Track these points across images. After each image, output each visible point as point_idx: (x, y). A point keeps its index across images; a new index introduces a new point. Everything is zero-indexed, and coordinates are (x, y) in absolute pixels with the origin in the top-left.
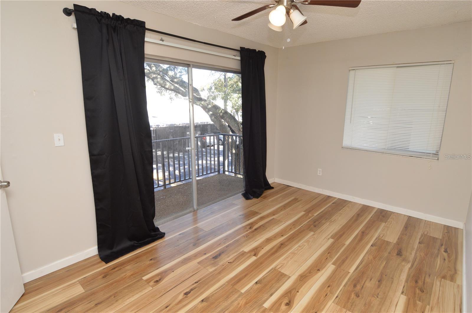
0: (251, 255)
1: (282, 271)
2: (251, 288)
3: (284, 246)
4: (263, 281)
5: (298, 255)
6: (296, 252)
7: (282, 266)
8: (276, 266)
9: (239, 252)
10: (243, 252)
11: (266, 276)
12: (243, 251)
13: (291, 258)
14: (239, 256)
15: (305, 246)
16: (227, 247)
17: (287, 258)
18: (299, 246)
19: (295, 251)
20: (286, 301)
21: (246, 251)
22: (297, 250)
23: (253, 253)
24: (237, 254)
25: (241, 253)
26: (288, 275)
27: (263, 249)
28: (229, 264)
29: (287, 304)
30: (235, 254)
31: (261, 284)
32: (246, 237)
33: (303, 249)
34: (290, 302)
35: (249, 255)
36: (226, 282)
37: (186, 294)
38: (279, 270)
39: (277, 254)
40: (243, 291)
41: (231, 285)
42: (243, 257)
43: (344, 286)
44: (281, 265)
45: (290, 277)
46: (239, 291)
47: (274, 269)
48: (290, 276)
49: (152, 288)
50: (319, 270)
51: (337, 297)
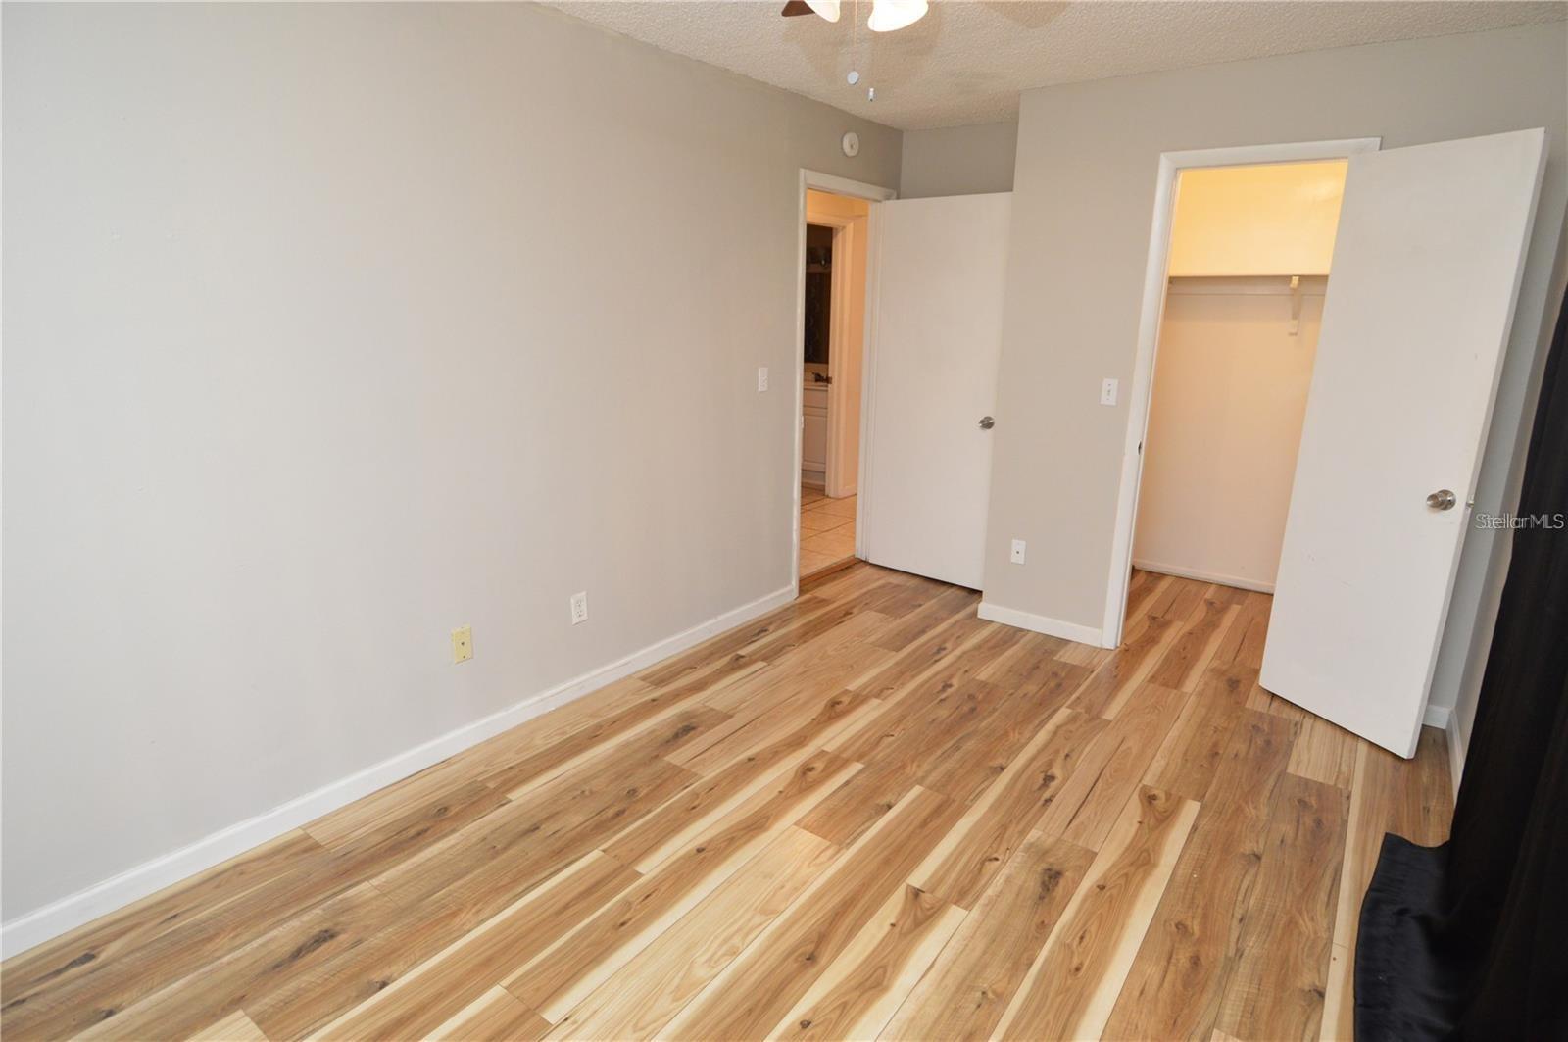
0: (932, 892)
1: (820, 838)
2: (899, 796)
3: (800, 951)
4: (873, 812)
5: (750, 906)
6: (757, 920)
7: (818, 856)
8: (837, 856)
9: (982, 900)
10: (965, 903)
11: (867, 825)
12: (968, 907)
13: (782, 887)
14: (974, 881)
15: (705, 957)
16: (1043, 928)
17: (796, 889)
18: (734, 952)
19: (761, 925)
20: (812, 775)
21: (954, 907)
22: (747, 934)
23: (927, 899)
24: (985, 895)
25: (970, 898)
26: (801, 830)
27: (893, 925)
28: (995, 855)
29: (811, 769)
30: (990, 892)
31: (878, 805)
32: (990, 995)
33: (725, 934)
34: (804, 774)
35: (941, 892)
36: (971, 807)
37: (1050, 778)
38: (828, 843)
39: (833, 901)
40: (917, 790)
41: (953, 801)
42: (957, 880)
43: (649, 811)
44: (818, 861)
45: (796, 824)
46: (930, 788)
47: (842, 844)
48: (796, 828)
49: (1144, 782)
50: (699, 850)
51: (687, 787)
